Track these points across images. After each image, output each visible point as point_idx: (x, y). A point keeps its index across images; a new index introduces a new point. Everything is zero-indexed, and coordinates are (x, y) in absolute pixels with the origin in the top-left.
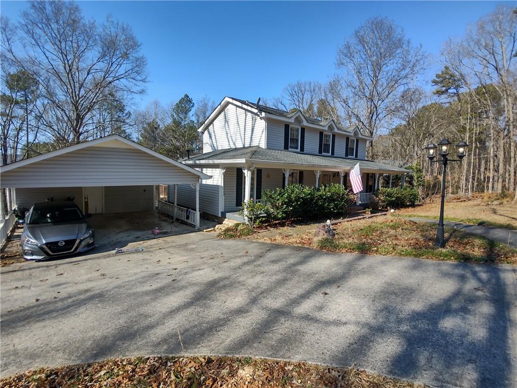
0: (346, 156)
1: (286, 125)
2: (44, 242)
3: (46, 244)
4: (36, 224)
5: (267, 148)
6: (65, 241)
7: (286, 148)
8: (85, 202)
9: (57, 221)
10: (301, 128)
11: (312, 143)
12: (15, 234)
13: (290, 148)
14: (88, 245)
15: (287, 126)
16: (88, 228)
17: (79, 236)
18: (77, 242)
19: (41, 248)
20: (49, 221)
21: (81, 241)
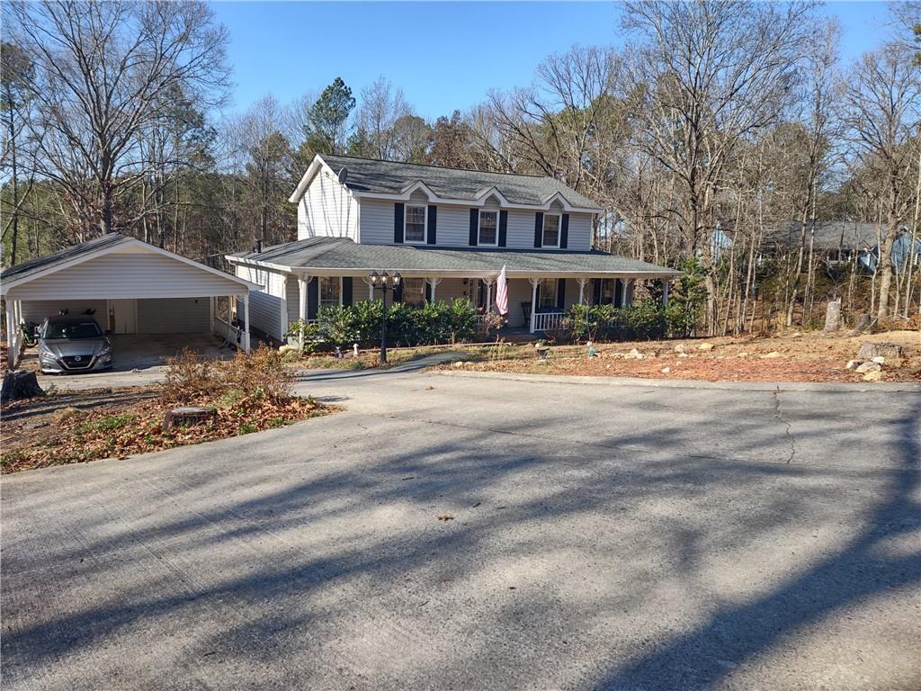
0: (536, 246)
1: (396, 204)
2: (61, 356)
3: (63, 358)
4: (53, 337)
5: (362, 243)
6: (82, 356)
7: (398, 239)
8: (111, 316)
9: (73, 336)
10: (429, 207)
11: (453, 228)
12: (25, 354)
13: (407, 239)
14: (106, 363)
15: (399, 207)
16: (106, 345)
17: (96, 352)
18: (94, 358)
19: (58, 362)
20: (64, 336)
21: (98, 358)
